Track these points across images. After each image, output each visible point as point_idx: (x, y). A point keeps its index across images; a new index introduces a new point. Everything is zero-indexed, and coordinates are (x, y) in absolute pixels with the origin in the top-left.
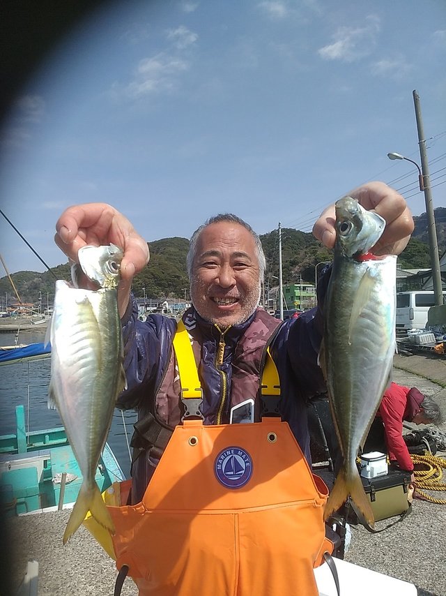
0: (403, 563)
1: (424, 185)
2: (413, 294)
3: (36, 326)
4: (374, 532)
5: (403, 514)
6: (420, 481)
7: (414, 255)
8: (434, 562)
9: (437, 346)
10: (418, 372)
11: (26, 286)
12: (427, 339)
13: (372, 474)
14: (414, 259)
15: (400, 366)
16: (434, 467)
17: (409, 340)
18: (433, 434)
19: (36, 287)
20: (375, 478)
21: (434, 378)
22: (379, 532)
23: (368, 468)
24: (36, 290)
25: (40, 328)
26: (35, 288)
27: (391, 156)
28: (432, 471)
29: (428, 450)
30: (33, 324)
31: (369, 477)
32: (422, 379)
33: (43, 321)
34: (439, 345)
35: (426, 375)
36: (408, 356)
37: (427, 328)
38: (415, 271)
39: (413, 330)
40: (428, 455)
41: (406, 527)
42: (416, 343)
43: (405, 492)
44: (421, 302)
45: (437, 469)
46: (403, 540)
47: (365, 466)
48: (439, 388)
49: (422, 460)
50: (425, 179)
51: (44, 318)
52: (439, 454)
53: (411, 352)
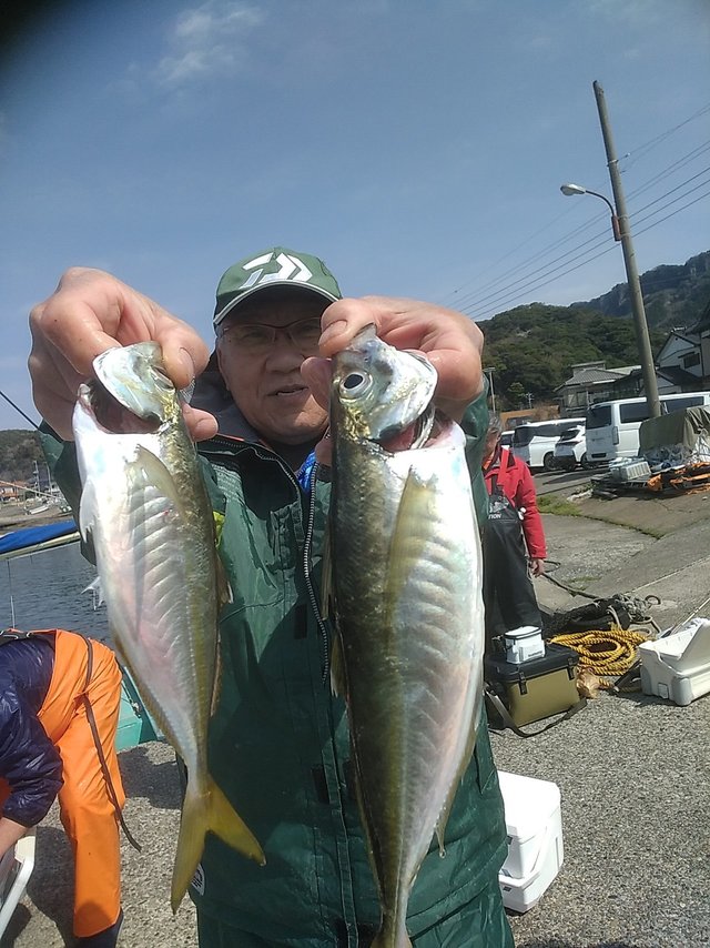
0: (564, 770)
1: (620, 232)
2: (616, 405)
3: (34, 517)
4: (526, 736)
5: (570, 710)
6: (602, 666)
7: (626, 346)
8: (607, 766)
9: (652, 480)
10: (621, 520)
11: (12, 455)
12: (638, 471)
13: (521, 657)
14: (625, 351)
15: (598, 516)
16: (622, 644)
17: (611, 477)
18: (626, 600)
19: (27, 454)
20: (526, 662)
21: (645, 527)
22: (533, 735)
23: (515, 649)
24: (28, 460)
25: (40, 519)
26: (27, 456)
27: (566, 191)
28: (620, 650)
29: (615, 622)
30: (29, 513)
31: (518, 662)
32: (628, 531)
33: (44, 508)
34: (655, 478)
35: (634, 524)
36: (611, 499)
37: (640, 456)
38: (626, 371)
39: (618, 460)
40: (616, 630)
41: (572, 727)
42: (621, 479)
43: (571, 679)
44: (629, 415)
45: (627, 648)
46: (567, 742)
47: (511, 647)
48: (650, 540)
49: (607, 637)
50: (621, 222)
51: (45, 502)
52: (633, 627)
53: (614, 493)
